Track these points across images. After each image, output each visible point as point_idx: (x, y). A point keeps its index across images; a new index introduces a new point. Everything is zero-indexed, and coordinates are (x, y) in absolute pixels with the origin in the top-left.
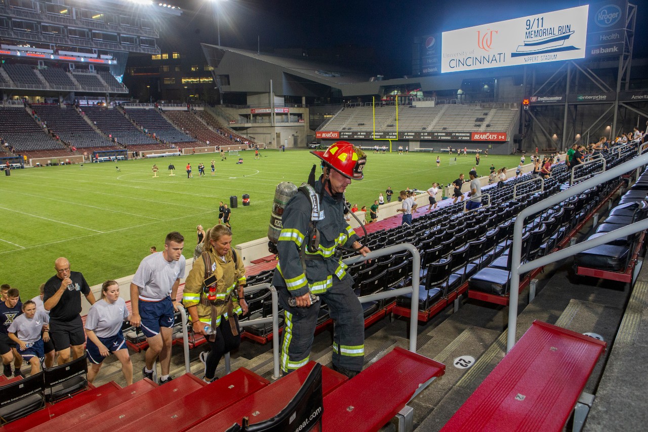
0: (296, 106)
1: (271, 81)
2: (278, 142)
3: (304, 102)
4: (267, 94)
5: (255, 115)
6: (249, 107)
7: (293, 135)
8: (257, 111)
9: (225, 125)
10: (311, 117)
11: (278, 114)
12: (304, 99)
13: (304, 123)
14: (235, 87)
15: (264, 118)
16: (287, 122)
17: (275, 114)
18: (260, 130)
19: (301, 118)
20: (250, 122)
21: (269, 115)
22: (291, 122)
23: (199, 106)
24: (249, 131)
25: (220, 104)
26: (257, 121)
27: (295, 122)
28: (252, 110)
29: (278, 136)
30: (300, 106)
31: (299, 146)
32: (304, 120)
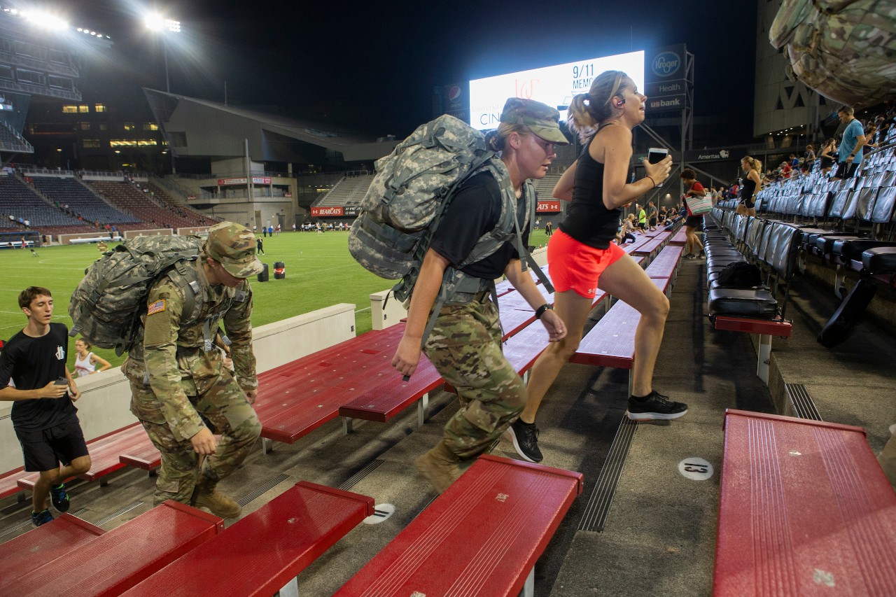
0: (279, 175)
1: (247, 140)
2: (258, 224)
3: (290, 171)
4: (241, 159)
5: (224, 188)
6: (214, 177)
7: (278, 214)
8: (227, 182)
9: (181, 201)
10: (301, 189)
11: (257, 186)
12: (290, 166)
13: (291, 198)
14: (194, 148)
15: (236, 191)
16: (270, 196)
17: (253, 186)
18: (231, 208)
19: (287, 191)
20: (217, 198)
21: (244, 187)
22: (275, 196)
23: (140, 176)
24: (216, 209)
25: (172, 173)
26: (227, 196)
27: (280, 196)
28: (219, 181)
29: (258, 215)
30: (285, 175)
31: (286, 228)
32: (291, 193)
